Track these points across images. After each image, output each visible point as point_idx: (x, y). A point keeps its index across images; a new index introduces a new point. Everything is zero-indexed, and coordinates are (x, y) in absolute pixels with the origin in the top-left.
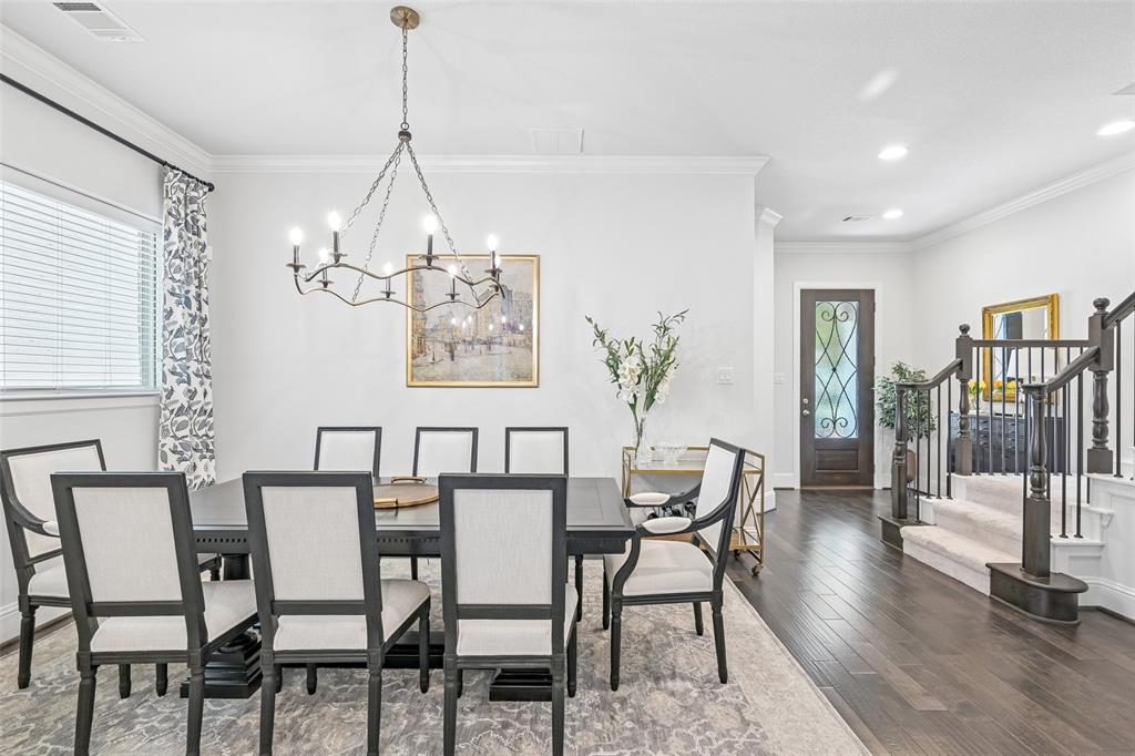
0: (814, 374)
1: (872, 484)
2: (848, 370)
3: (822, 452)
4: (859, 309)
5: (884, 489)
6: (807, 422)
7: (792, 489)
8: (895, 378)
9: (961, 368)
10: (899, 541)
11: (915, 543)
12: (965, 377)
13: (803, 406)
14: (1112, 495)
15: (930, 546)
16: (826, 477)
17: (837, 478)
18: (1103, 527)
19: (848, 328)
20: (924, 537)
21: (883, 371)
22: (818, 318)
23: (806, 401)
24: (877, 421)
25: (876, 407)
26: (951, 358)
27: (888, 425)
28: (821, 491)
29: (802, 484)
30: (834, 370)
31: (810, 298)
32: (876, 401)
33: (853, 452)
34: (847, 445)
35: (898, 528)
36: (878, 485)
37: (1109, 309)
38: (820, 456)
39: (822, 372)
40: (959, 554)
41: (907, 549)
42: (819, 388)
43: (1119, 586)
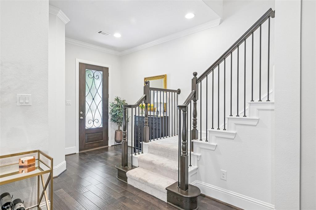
0: (85, 101)
1: (107, 145)
2: (99, 99)
3: (88, 135)
4: (103, 74)
5: (112, 146)
6: (82, 122)
7: (75, 154)
8: (116, 102)
9: (146, 99)
10: (125, 178)
11: (133, 179)
12: (147, 102)
13: (80, 115)
14: (201, 148)
15: (140, 180)
16: (90, 145)
17: (95, 145)
18: (198, 161)
19: (99, 83)
20: (137, 176)
21: (111, 100)
22: (87, 76)
23: (81, 113)
24: (109, 120)
25: (109, 114)
26: (142, 95)
27: (114, 121)
28: (88, 152)
29: (80, 150)
30: (93, 99)
31: (84, 68)
32: (109, 112)
33: (101, 133)
34: (98, 130)
35: (125, 173)
36: (110, 145)
37: (198, 76)
38: (88, 136)
39: (88, 100)
40: (153, 184)
41: (129, 182)
42: (87, 107)
43: (203, 183)
